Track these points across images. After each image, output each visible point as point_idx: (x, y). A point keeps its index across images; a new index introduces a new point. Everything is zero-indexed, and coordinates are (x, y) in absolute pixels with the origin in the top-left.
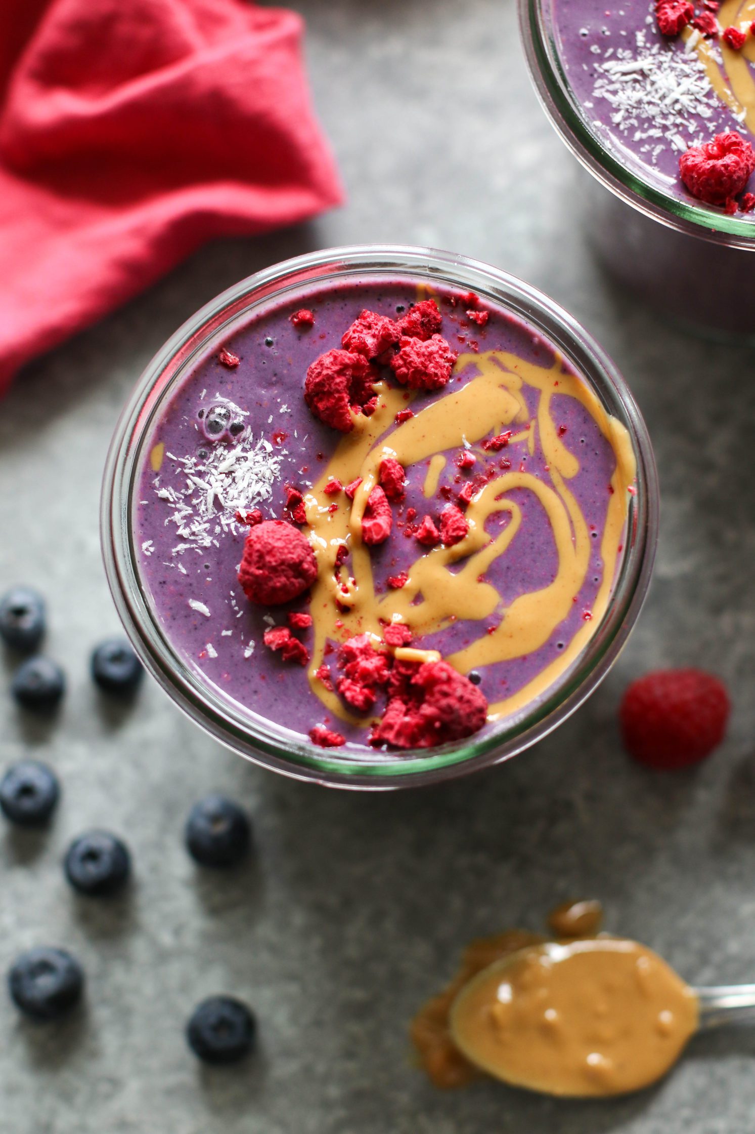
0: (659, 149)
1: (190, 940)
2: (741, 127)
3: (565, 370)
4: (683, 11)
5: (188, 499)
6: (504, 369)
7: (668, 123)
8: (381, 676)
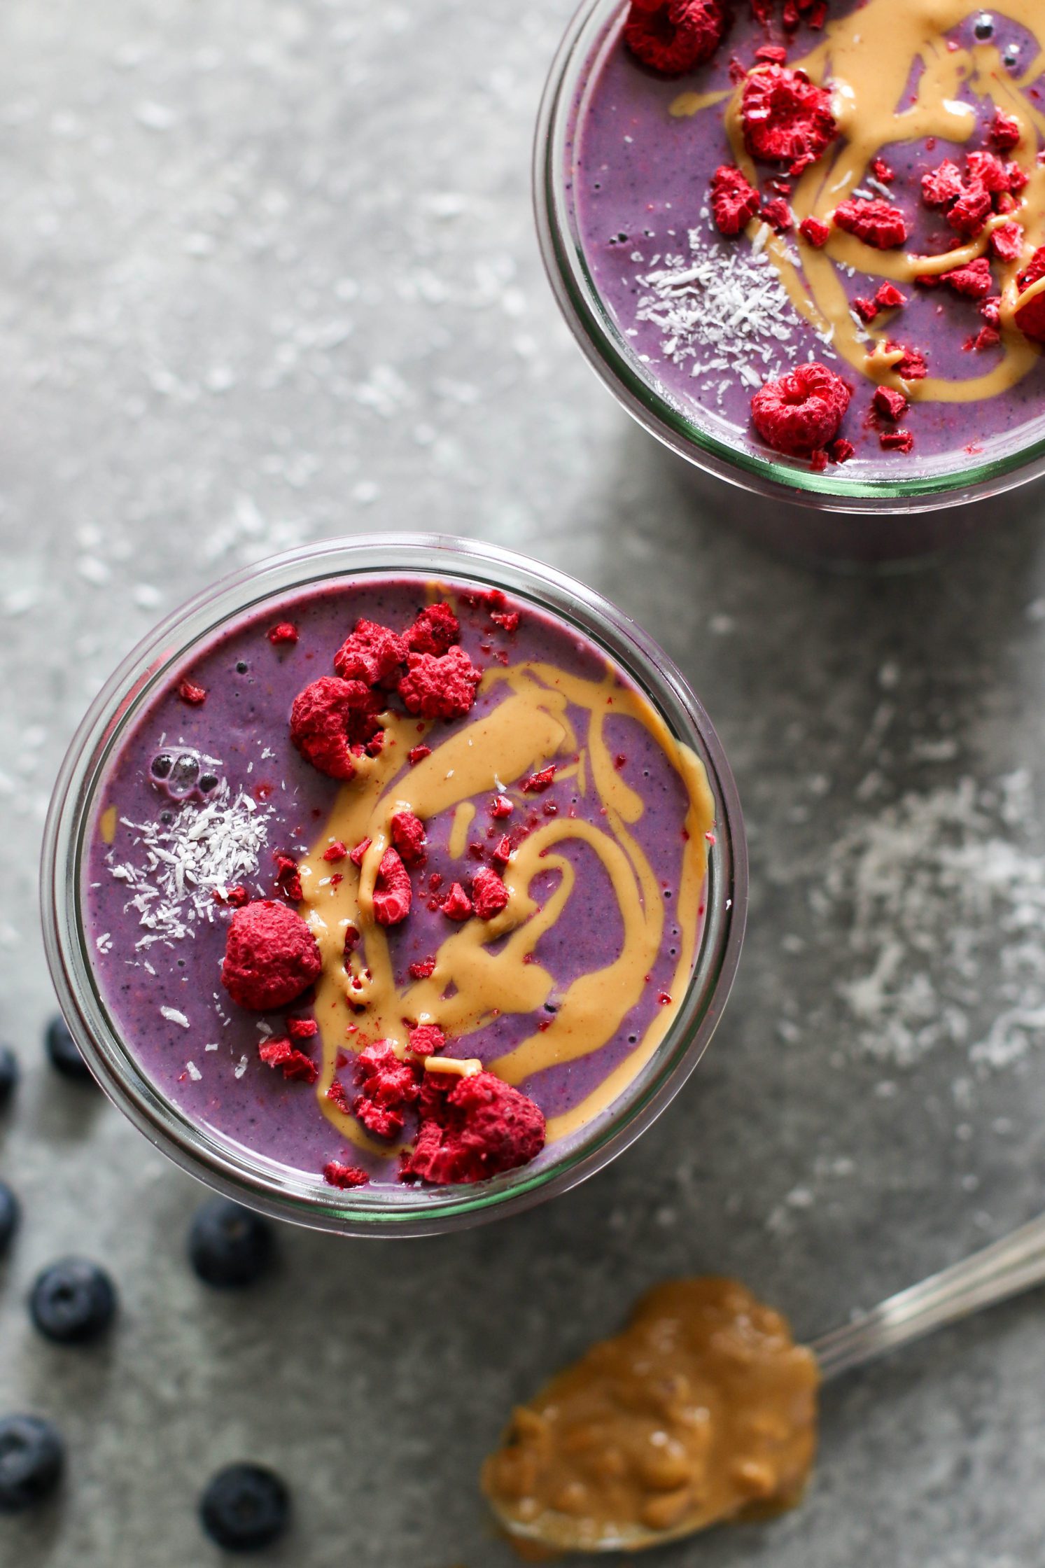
0: (724, 385)
1: (197, 1391)
2: (829, 351)
3: (619, 683)
4: (745, 201)
5: (151, 878)
6: (543, 685)
7: (735, 350)
8: (409, 1093)
